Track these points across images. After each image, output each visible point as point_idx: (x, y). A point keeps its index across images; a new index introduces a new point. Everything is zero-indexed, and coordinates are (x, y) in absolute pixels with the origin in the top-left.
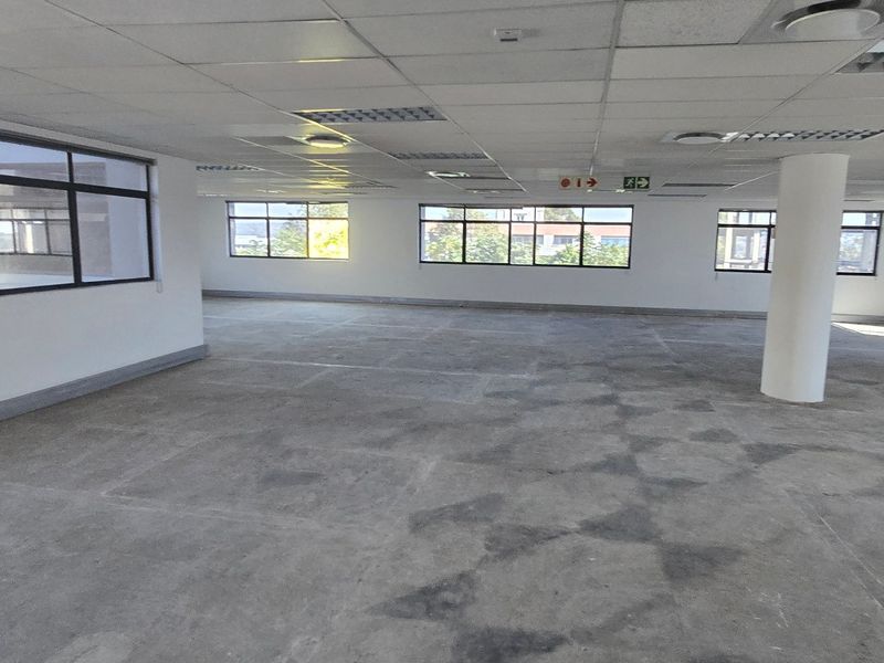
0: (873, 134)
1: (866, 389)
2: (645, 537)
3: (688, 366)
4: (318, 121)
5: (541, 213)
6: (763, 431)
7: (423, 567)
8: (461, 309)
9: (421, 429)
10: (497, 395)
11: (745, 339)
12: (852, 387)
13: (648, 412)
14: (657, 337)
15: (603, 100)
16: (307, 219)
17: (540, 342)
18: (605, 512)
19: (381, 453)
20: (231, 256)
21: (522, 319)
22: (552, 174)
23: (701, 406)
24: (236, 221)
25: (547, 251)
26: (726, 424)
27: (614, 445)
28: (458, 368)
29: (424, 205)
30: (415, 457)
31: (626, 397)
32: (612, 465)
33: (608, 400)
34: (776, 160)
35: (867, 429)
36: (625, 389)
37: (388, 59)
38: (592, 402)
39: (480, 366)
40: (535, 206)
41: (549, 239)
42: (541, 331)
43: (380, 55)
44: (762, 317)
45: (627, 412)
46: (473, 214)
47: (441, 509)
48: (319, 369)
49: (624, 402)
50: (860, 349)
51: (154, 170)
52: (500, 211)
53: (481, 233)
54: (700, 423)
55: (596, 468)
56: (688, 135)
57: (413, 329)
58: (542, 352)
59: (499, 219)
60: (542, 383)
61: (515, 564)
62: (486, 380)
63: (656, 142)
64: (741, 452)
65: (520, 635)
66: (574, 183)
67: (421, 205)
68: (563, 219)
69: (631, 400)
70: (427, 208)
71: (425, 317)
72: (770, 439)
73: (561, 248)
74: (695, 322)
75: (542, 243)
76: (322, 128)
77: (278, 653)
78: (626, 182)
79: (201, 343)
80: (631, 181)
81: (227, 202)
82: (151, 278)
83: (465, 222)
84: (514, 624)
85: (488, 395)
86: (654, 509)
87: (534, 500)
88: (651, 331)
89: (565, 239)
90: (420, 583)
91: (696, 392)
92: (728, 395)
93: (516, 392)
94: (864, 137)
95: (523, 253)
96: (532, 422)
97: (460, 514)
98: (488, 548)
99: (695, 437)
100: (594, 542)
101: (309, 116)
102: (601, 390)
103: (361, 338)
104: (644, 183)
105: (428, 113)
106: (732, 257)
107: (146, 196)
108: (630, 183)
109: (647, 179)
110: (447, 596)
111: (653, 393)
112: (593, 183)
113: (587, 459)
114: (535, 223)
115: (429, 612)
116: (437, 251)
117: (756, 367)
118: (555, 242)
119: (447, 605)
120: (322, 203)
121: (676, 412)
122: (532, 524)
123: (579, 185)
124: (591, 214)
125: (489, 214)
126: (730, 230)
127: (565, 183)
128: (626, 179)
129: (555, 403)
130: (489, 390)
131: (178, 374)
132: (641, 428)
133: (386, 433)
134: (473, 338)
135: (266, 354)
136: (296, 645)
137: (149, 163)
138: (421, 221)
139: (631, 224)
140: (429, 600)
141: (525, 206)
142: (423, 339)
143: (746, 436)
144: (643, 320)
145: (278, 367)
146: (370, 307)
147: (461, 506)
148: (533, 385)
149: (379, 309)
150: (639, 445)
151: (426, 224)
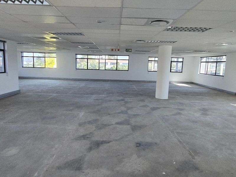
0: (175, 42)
1: (177, 96)
2: (129, 124)
3: (140, 93)
4: (54, 34)
5: (107, 57)
6: (155, 105)
7: (82, 131)
8: (87, 81)
9: (79, 107)
10: (97, 99)
11: (154, 87)
12: (174, 96)
13: (131, 102)
14: (135, 87)
15: (119, 33)
16: (45, 57)
17: (107, 88)
18: (120, 121)
19: (70, 112)
20: (22, 67)
22: (109, 48)
23: (143, 101)
24: (24, 57)
25: (108, 67)
26: (147, 104)
27: (123, 109)
28: (87, 94)
29: (77, 54)
30: (78, 113)
31: (126, 99)
32: (122, 112)
33: (122, 100)
34: (158, 46)
35: (175, 104)
36: (126, 98)
37: (73, 24)
38: (118, 100)
39: (92, 94)
40: (105, 55)
41: (109, 64)
42: (107, 86)
43: (71, 23)
44: (155, 82)
45: (126, 102)
46: (89, 57)
47: (85, 122)
48: (52, 95)
49: (126, 100)
50: (177, 89)
51: (6, 44)
52: (96, 56)
53: (92, 62)
54: (142, 104)
55: (119, 113)
56: (137, 41)
57: (75, 86)
58: (107, 91)
59: (96, 58)
60: (108, 97)
61: (102, 130)
62: (94, 96)
63: (132, 42)
64: (150, 109)
65: (103, 141)
66: (114, 50)
67: (76, 54)
68: (113, 58)
69: (127, 100)
71: (78, 83)
72: (155, 106)
73: (112, 66)
75: (107, 65)
76: (54, 36)
77: (53, 148)
78: (126, 50)
79: (19, 89)
81: (21, 52)
82: (5, 72)
83: (88, 59)
84: (102, 140)
85: (94, 100)
86: (131, 120)
87: (105, 119)
88: (133, 85)
89: (113, 64)
90: (82, 134)
91: (142, 98)
92: (148, 98)
93: (101, 99)
94: (174, 42)
95: (102, 67)
96: (105, 105)
97: (89, 122)
98: (96, 128)
99: (140, 106)
100: (118, 126)
101: (52, 33)
102: (121, 98)
103: (61, 88)
104: (130, 50)
105: (81, 34)
106: (154, 68)
107: (3, 51)
108: (127, 50)
109: (131, 49)
110: (88, 136)
111: (132, 98)
112: (119, 50)
113: (117, 111)
114: (105, 59)
115: (84, 139)
116: (80, 67)
117: (154, 92)
118: (111, 64)
119: (87, 138)
120: (49, 53)
121: (137, 102)
122: (105, 124)
123: (115, 50)
124: (119, 57)
125: (93, 57)
126: (153, 62)
127: (112, 50)
128: (126, 49)
129: (110, 101)
130: (95, 99)
131: (13, 97)
132: (129, 105)
133: (71, 108)
134: (90, 88)
135: (37, 92)
136: (57, 146)
137: (4, 42)
138: (76, 58)
139: (128, 60)
140: (84, 137)
141: (103, 55)
142: (78, 88)
143: (151, 106)
144: (132, 83)
145: (41, 95)
146: (62, 81)
147: (90, 121)
148: (105, 97)
149: (65, 81)
150: (128, 108)
151: (78, 59)
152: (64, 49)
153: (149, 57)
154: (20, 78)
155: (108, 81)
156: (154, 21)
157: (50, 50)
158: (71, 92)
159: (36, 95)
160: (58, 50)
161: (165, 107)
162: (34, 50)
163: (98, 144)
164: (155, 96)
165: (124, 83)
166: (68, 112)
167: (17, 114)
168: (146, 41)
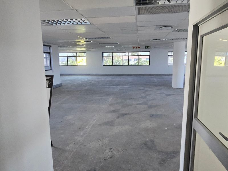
2: (146, 105)
3: (160, 84)
5: (130, 54)
7: (112, 108)
9: (109, 94)
10: (122, 89)
13: (150, 91)
14: (155, 79)
16: (77, 57)
17: (130, 81)
18: (140, 103)
20: (60, 66)
21: (126, 77)
22: (131, 46)
24: (60, 57)
25: (132, 62)
26: (164, 92)
27: (143, 95)
28: (113, 86)
29: (103, 53)
30: (108, 98)
31: (146, 89)
32: (142, 97)
33: (143, 89)
37: (104, 32)
39: (118, 85)
40: (128, 52)
41: (133, 60)
42: (130, 79)
43: (102, 31)
45: (146, 91)
46: (114, 54)
47: (114, 103)
48: (86, 87)
51: (51, 48)
52: (120, 53)
54: (159, 92)
55: (139, 98)
56: (154, 40)
57: (103, 80)
58: (130, 83)
59: (120, 55)
60: (131, 87)
62: (119, 87)
64: (165, 95)
70: (104, 53)
71: (105, 77)
72: (170, 93)
74: (164, 76)
76: (88, 40)
77: (94, 116)
78: (146, 47)
79: (60, 83)
80: (147, 47)
82: (51, 70)
83: (113, 56)
84: (126, 113)
85: (120, 90)
86: (148, 102)
87: (129, 102)
88: (154, 78)
89: (136, 60)
90: (112, 110)
91: (160, 88)
92: (166, 88)
93: (125, 89)
94: (185, 39)
95: (126, 63)
96: (129, 93)
98: (122, 107)
99: (157, 94)
100: (138, 105)
101: (86, 39)
103: (92, 82)
104: (149, 47)
105: (108, 38)
107: (49, 53)
109: (150, 46)
111: (152, 88)
112: (139, 47)
114: (129, 56)
115: (114, 112)
119: (116, 112)
120: (80, 53)
121: (155, 90)
122: (128, 104)
123: (137, 48)
125: (118, 54)
127: (134, 48)
129: (133, 90)
133: (102, 95)
134: (116, 81)
135: (74, 85)
136: (96, 115)
137: (50, 46)
138: (103, 56)
139: (149, 55)
140: (114, 111)
141: (126, 52)
142: (106, 81)
143: (167, 93)
144: (153, 76)
145: (77, 87)
146: (92, 76)
147: (117, 103)
148: (129, 88)
149: (94, 76)
150: (148, 95)
151: (104, 57)
152: (93, 49)
153: (169, 52)
154: (61, 75)
155: (131, 75)
156: (162, 27)
157: (82, 50)
158: (100, 85)
159: (74, 87)
160: (87, 50)
161: (178, 94)
162: (68, 51)
163: (123, 115)
164: (172, 86)
165: (145, 77)
166: (101, 98)
167: (65, 99)
168: (161, 40)
